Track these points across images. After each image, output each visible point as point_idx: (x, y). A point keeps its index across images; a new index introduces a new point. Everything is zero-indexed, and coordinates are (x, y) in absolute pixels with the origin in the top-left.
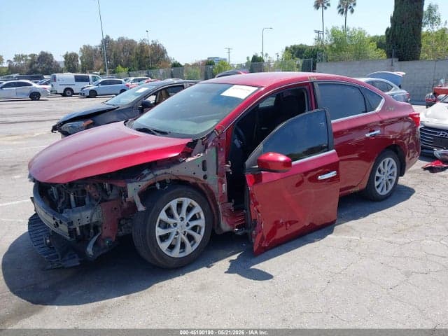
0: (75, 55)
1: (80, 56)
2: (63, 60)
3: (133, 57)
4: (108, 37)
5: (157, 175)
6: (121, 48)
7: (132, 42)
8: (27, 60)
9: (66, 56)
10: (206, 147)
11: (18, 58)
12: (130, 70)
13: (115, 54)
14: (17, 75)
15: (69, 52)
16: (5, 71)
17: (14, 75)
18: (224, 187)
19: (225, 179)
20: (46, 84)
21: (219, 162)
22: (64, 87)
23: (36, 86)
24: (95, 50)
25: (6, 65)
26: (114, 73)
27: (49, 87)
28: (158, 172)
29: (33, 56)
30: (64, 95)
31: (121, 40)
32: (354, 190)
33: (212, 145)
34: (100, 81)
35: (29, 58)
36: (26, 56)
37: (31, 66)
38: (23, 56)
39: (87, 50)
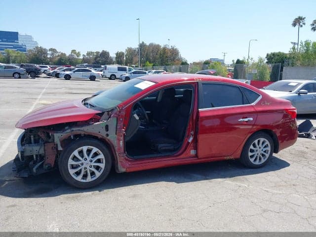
0: (123, 53)
1: (125, 54)
2: (115, 56)
3: (158, 56)
4: (143, 43)
5: (73, 131)
6: (151, 51)
7: (158, 46)
8: (94, 55)
9: (117, 54)
10: (110, 117)
11: (89, 54)
12: (154, 65)
13: (147, 54)
14: (87, 64)
15: (119, 51)
16: (80, 61)
17: (85, 64)
18: (121, 143)
19: (122, 138)
20: (101, 71)
21: (118, 127)
22: (111, 74)
23: (94, 72)
24: (135, 51)
25: (81, 57)
26: (144, 66)
27: (102, 73)
28: (74, 129)
29: (97, 53)
30: (110, 79)
31: (151, 45)
32: (228, 158)
33: (114, 116)
34: (133, 71)
35: (95, 54)
36: (94, 53)
37: (96, 59)
38: (92, 53)
39: (130, 51)
